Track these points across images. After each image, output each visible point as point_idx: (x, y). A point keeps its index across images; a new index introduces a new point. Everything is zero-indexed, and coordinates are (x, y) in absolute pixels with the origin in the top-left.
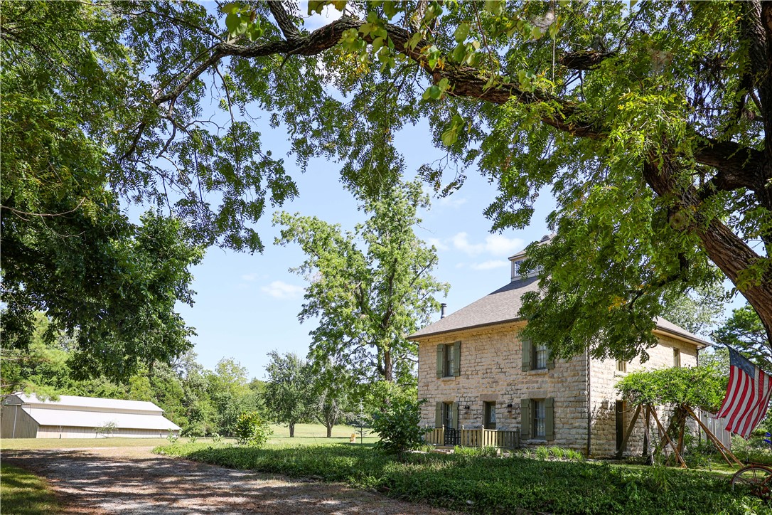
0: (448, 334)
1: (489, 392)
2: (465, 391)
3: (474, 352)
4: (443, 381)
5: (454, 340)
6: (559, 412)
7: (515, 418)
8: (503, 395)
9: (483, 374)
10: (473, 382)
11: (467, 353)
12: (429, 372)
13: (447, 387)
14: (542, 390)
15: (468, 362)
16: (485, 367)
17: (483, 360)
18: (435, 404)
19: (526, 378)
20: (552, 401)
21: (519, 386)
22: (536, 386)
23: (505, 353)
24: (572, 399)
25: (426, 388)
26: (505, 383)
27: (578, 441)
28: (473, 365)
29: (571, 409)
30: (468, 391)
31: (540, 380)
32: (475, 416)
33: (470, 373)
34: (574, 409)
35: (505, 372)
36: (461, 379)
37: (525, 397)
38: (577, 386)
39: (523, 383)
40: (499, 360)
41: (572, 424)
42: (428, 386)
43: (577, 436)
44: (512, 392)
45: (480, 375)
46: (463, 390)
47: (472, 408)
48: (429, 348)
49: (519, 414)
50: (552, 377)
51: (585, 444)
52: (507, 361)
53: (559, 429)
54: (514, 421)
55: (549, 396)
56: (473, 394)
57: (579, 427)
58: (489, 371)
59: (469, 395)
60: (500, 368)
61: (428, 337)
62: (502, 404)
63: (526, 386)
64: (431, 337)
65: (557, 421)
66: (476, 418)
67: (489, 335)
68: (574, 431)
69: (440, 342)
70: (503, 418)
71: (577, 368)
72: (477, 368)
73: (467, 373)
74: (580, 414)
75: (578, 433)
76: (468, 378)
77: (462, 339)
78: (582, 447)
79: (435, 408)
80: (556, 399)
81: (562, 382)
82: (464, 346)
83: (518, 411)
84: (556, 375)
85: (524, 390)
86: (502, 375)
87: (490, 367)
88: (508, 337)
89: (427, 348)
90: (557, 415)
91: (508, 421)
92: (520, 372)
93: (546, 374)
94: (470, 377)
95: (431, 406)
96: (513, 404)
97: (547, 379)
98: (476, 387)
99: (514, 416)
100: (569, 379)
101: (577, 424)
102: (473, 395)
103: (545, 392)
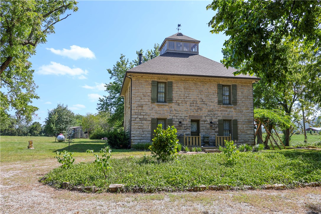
1: (195, 114)
2: (177, 112)
3: (183, 90)
4: (158, 105)
5: (166, 80)
6: (240, 126)
7: (214, 130)
8: (206, 116)
9: (191, 103)
10: (183, 107)
11: (177, 90)
12: (143, 98)
13: (160, 109)
14: (230, 115)
15: (179, 95)
16: (192, 100)
17: (190, 95)
18: (150, 119)
19: (220, 108)
20: (236, 122)
21: (216, 112)
22: (226, 113)
23: (206, 94)
24: (247, 121)
25: (141, 108)
26: (207, 110)
27: (250, 140)
28: (183, 97)
29: (246, 125)
30: (179, 112)
31: (228, 110)
32: (185, 128)
33: (180, 102)
34: (247, 125)
35: (206, 104)
36: (173, 105)
37: (221, 118)
38: (248, 114)
39: (218, 111)
40: (203, 97)
41: (246, 132)
42: (142, 107)
43: (249, 138)
44: (212, 115)
45: (188, 103)
46: (175, 112)
47: (183, 123)
48: (142, 82)
49: (217, 127)
50: (235, 109)
51: (253, 142)
52: (208, 98)
53: (240, 135)
54: (213, 131)
55: (234, 118)
56: (184, 115)
57: (250, 134)
58: (195, 102)
59: (181, 115)
60: (202, 101)
61: (142, 75)
62: (205, 121)
63: (221, 112)
64: (145, 75)
65: (239, 131)
66: (186, 129)
67: (194, 82)
68: (247, 136)
69: (154, 80)
70: (206, 129)
71: (248, 106)
72: (186, 100)
73: (178, 102)
74: (250, 128)
75: (250, 137)
76: (179, 105)
77: (173, 81)
78: (252, 143)
79: (150, 122)
80: (238, 120)
81: (241, 112)
82: (174, 85)
83: (216, 126)
84: (237, 109)
85: (219, 115)
86: (204, 106)
87: (195, 100)
88: (207, 85)
89: (140, 81)
90: (239, 128)
91: (210, 131)
92: (216, 105)
93: (232, 107)
94: (180, 104)
95: (146, 120)
96: (213, 122)
97: (232, 110)
98: (185, 111)
99: (213, 128)
100: (244, 111)
101: (249, 133)
102: (183, 115)
103: (232, 117)
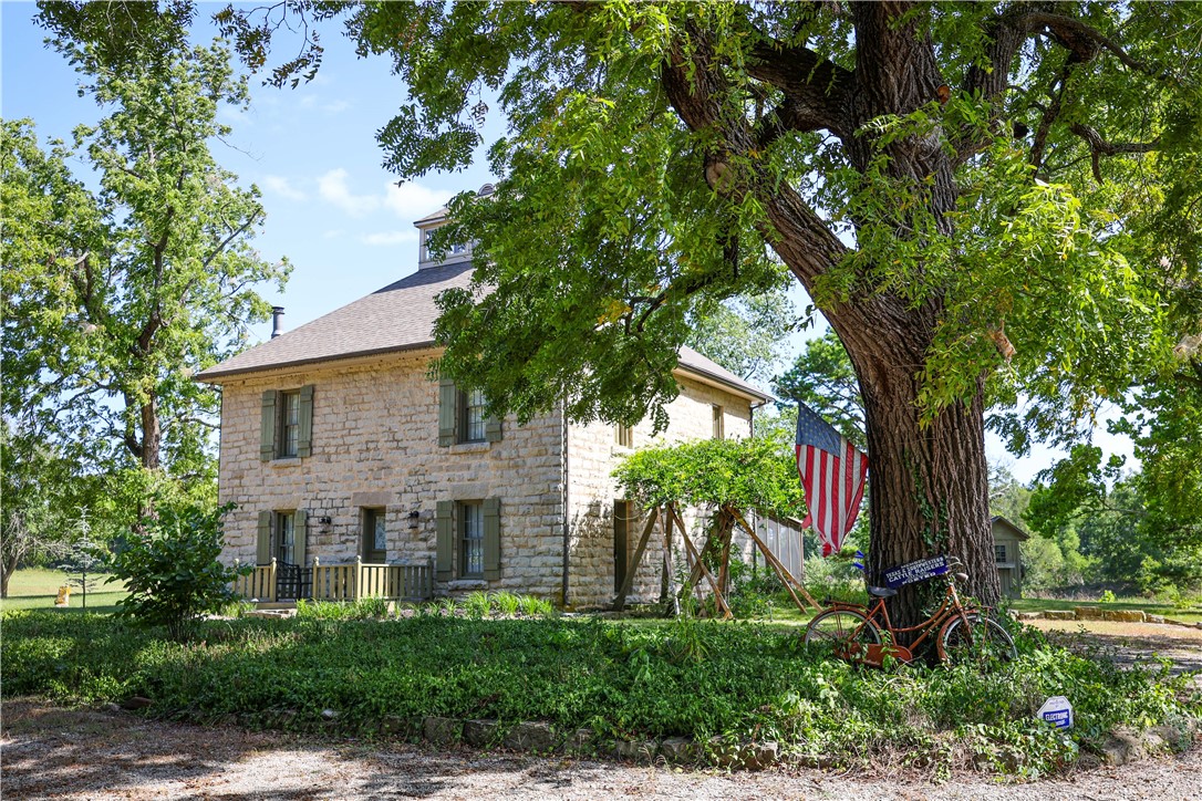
0: (286, 370)
1: (372, 490)
2: (323, 486)
3: (341, 408)
4: (275, 467)
5: (299, 382)
6: (511, 524)
7: (425, 540)
8: (400, 493)
9: (361, 451)
10: (339, 468)
11: (327, 410)
12: (244, 449)
13: (283, 479)
14: (477, 482)
15: (329, 427)
16: (364, 439)
17: (360, 424)
18: (256, 514)
19: (447, 460)
20: (498, 503)
21: (434, 476)
22: (466, 474)
23: (405, 411)
24: (535, 499)
25: (237, 482)
26: (406, 471)
27: (545, 579)
28: (339, 434)
29: (534, 519)
30: (327, 487)
31: (474, 462)
32: (343, 538)
33: (333, 450)
34: (538, 518)
35: (405, 448)
36: (314, 464)
37: (445, 497)
38: (544, 473)
39: (441, 468)
40: (394, 424)
41: (534, 547)
42: (241, 477)
43: (543, 571)
44: (419, 488)
45: (354, 454)
46: (318, 486)
47: (335, 521)
48: (245, 398)
49: (432, 530)
50: (498, 457)
51: (557, 585)
52: (409, 426)
53: (511, 558)
54: (423, 545)
55: (491, 494)
56: (338, 492)
57: (548, 553)
58: (371, 446)
59: (331, 495)
60: (394, 440)
61: (242, 376)
62: (398, 512)
63: (446, 475)
64: (250, 375)
65: (507, 542)
66: (344, 543)
67: (374, 374)
68: (537, 561)
69: (270, 387)
70: (400, 540)
71: (545, 440)
72: (348, 440)
73: (327, 450)
74: (549, 528)
75: (545, 565)
76: (328, 461)
77: (318, 382)
78: (553, 590)
79: (256, 524)
80: (504, 501)
81: (516, 466)
82: (320, 395)
83: (431, 525)
84: (505, 454)
85: (443, 484)
86: (398, 455)
87: (374, 437)
88: (411, 378)
89: (240, 398)
90: (506, 531)
91: (411, 545)
92: (435, 448)
93: (485, 451)
94: (333, 457)
95: (248, 519)
96: (421, 511)
97: (487, 460)
98: (345, 479)
99: (421, 536)
100: (529, 461)
101: (543, 548)
102: (340, 494)
103: (485, 488)
